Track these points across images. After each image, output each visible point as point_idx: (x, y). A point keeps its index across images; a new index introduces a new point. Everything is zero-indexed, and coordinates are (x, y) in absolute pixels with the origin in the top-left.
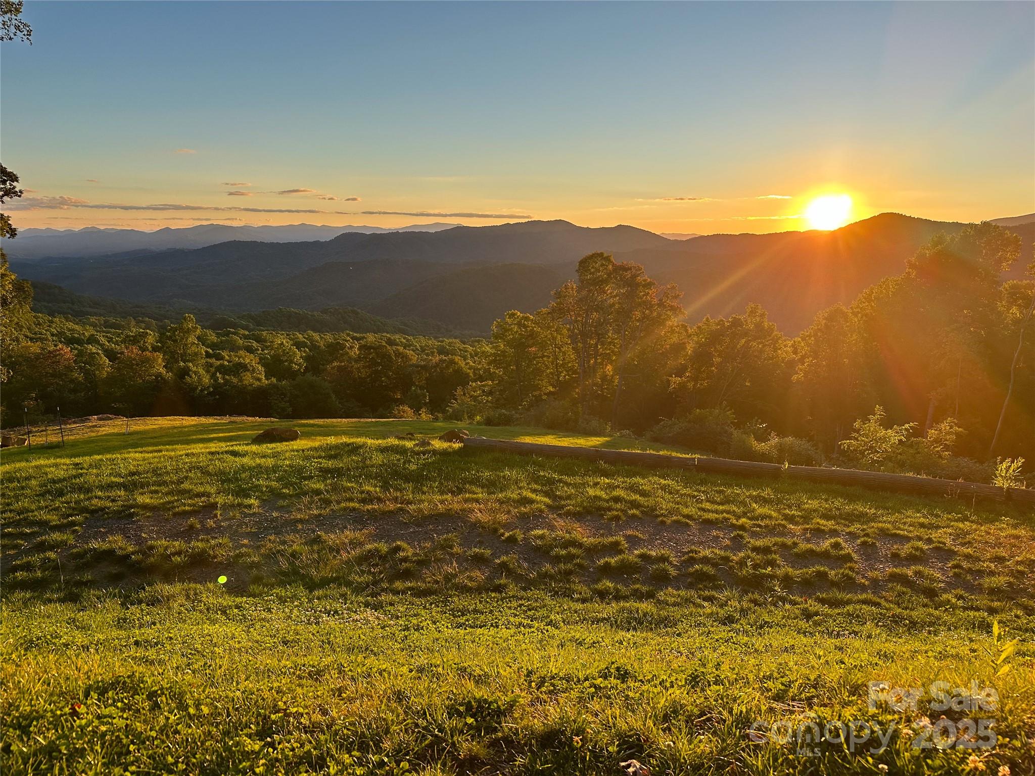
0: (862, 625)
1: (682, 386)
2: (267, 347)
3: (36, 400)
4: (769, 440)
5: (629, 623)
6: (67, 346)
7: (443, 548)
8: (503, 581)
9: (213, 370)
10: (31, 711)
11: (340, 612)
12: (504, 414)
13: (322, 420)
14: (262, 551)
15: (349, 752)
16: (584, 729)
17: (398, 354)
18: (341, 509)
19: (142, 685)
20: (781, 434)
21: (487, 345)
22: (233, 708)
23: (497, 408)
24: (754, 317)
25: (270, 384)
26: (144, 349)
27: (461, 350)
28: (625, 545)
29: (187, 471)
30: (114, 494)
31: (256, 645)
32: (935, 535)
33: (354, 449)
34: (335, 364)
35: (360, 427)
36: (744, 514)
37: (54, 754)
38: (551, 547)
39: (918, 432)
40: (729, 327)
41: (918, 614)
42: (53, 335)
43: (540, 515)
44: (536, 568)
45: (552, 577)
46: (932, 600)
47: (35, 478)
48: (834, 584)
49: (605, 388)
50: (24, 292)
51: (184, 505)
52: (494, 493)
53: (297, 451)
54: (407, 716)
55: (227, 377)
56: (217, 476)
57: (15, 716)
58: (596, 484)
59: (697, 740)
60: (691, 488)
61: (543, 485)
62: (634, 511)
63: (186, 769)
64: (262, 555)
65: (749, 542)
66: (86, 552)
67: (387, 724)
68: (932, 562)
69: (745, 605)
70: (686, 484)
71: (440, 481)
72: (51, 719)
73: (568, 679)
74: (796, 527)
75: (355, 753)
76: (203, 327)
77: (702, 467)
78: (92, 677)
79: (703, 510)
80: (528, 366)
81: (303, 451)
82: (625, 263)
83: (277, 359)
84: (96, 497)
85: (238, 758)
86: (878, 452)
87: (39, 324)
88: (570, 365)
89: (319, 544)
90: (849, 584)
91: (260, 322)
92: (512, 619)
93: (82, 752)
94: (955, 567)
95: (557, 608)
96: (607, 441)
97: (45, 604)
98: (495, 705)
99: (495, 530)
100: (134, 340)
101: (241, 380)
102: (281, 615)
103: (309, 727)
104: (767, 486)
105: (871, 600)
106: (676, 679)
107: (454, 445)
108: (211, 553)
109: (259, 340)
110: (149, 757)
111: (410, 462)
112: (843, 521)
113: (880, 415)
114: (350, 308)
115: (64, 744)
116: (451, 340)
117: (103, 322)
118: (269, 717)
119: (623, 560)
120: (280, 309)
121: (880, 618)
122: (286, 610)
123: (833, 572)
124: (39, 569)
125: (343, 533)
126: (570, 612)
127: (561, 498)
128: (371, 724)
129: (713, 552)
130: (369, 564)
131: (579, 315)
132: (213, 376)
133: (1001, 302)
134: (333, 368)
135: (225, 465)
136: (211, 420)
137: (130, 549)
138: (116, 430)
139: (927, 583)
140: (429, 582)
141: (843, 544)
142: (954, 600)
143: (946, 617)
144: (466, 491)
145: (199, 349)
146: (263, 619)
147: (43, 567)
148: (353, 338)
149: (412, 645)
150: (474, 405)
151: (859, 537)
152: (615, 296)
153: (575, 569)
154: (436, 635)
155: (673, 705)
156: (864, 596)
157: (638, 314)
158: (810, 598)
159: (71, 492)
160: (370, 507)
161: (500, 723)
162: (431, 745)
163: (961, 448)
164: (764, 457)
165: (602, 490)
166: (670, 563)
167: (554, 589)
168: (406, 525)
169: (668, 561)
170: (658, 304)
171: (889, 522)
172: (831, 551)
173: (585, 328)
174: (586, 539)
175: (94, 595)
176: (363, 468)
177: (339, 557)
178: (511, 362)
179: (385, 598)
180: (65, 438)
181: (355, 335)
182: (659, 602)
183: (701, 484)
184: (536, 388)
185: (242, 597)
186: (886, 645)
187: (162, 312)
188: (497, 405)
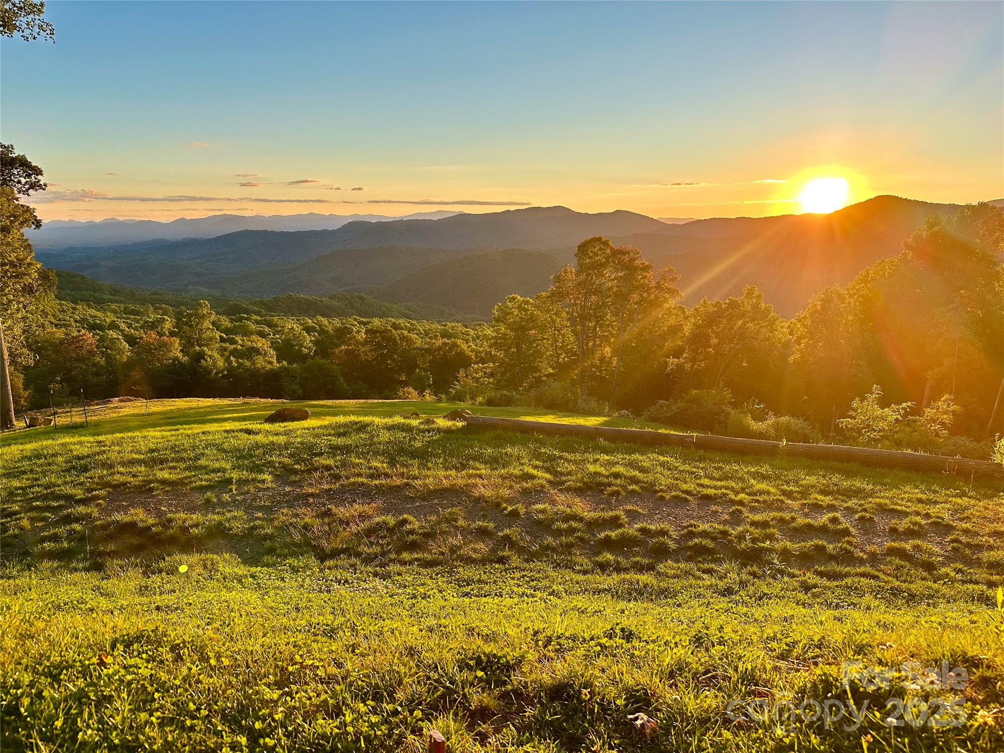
0: (860, 597)
1: (680, 367)
2: (278, 332)
3: (61, 383)
4: (766, 419)
5: (630, 594)
6: (90, 331)
7: (447, 521)
8: (506, 553)
9: (227, 354)
10: (61, 662)
11: (351, 581)
12: (506, 395)
13: (331, 401)
14: (276, 523)
15: (364, 702)
16: (592, 683)
17: (403, 338)
18: (350, 484)
19: (165, 639)
20: (777, 414)
21: (488, 329)
22: (252, 660)
23: (499, 389)
24: (751, 298)
25: (281, 367)
26: (161, 334)
27: (463, 334)
28: (624, 519)
29: (203, 448)
30: (135, 469)
31: (270, 611)
32: (933, 510)
33: (362, 427)
34: (343, 347)
35: (367, 408)
36: (743, 490)
37: (84, 700)
38: (553, 521)
39: (916, 411)
40: (727, 309)
41: (917, 587)
42: (76, 321)
43: (542, 490)
44: (538, 540)
45: (554, 550)
46: (930, 574)
47: (61, 455)
48: (832, 558)
49: (604, 370)
50: (49, 280)
51: (201, 480)
52: (496, 469)
53: (308, 429)
54: (419, 669)
55: (240, 361)
56: (232, 453)
57: (46, 666)
58: (596, 461)
59: (704, 695)
60: (689, 465)
61: (544, 461)
62: (634, 487)
63: (208, 716)
64: (275, 527)
65: (748, 517)
66: (109, 525)
67: (399, 676)
68: (931, 537)
69: (744, 577)
70: (685, 460)
71: (444, 458)
72: (80, 669)
73: (574, 638)
74: (794, 503)
75: (369, 702)
76: (217, 313)
77: (700, 445)
78: (118, 632)
79: (702, 486)
80: (528, 349)
81: (314, 428)
82: (623, 247)
83: (288, 343)
84: (118, 473)
85: (258, 706)
86: (875, 431)
87: (63, 311)
88: (569, 347)
89: (329, 517)
90: (847, 557)
91: (271, 308)
92: (515, 589)
93: (109, 699)
94: (953, 541)
95: (559, 579)
96: (606, 421)
97: (71, 572)
98: (505, 660)
99: (498, 505)
100: (153, 326)
101: (254, 364)
102: (294, 584)
103: (325, 679)
104: (765, 463)
105: (869, 573)
106: (680, 640)
107: (458, 424)
108: (227, 525)
109: (270, 325)
110: (173, 705)
111: (415, 439)
112: (840, 497)
113: (877, 394)
114: (356, 294)
115: (92, 691)
116: (453, 324)
117: (123, 309)
118: (287, 669)
119: (623, 534)
120: (291, 295)
121: (879, 591)
122: (299, 579)
123: (831, 546)
124: (65, 540)
125: (352, 506)
126: (572, 583)
127: (562, 474)
128: (384, 676)
129: (712, 526)
130: (378, 536)
131: (578, 298)
132: (227, 360)
133: (998, 282)
134: (341, 351)
135: (239, 442)
136: (226, 401)
137: (151, 521)
138: (136, 411)
139: (925, 557)
140: (435, 554)
141: (842, 519)
142: (953, 574)
143: (945, 590)
144: (469, 468)
145: (214, 334)
146: (277, 588)
147: (69, 538)
148: (360, 323)
149: (420, 612)
150: (476, 387)
151: (856, 512)
152: (613, 280)
153: (577, 542)
154: (443, 603)
155: (678, 663)
156: (862, 569)
157: (635, 297)
158: (809, 570)
159: (95, 468)
160: (377, 482)
161: (509, 677)
162: (443, 696)
163: (959, 427)
164: (760, 435)
165: (602, 466)
166: (670, 537)
167: (555, 561)
168: (412, 499)
169: (667, 535)
170: (655, 287)
171: (887, 498)
172: (829, 525)
173: (584, 311)
174: (586, 514)
175: (117, 565)
176: (371, 445)
177: (348, 529)
178: (511, 344)
179: (393, 568)
180: (89, 419)
181: (362, 319)
182: (659, 574)
183: (700, 460)
184: (536, 369)
185: (257, 567)
186: (886, 616)
187: (179, 299)
188: (498, 387)
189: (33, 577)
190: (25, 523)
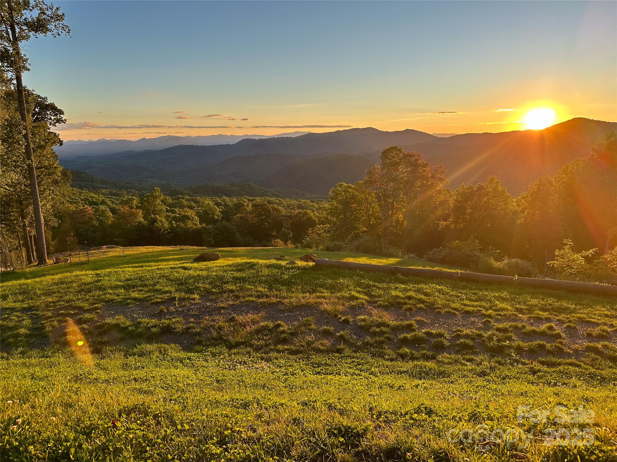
0: (569, 379)
1: (447, 227)
2: (200, 206)
3: (73, 237)
4: (503, 260)
5: (421, 374)
6: (90, 206)
7: (305, 325)
8: (342, 347)
9: (170, 219)
10: (91, 424)
11: (247, 363)
12: (337, 245)
13: (232, 248)
14: (202, 325)
15: (272, 456)
16: (412, 448)
17: (274, 209)
18: (245, 301)
19: (149, 410)
20: (510, 256)
21: (326, 203)
23: (333, 240)
24: (493, 184)
25: (202, 227)
26: (131, 208)
27: (311, 206)
28: (416, 326)
29: (158, 278)
30: (118, 291)
32: (615, 322)
33: (252, 266)
34: (238, 215)
35: (253, 252)
36: (491, 308)
37: (106, 451)
38: (370, 327)
40: (476, 191)
41: (606, 372)
42: (82, 200)
43: (363, 307)
44: (361, 339)
45: (371, 345)
47: (75, 282)
48: (550, 352)
49: (398, 229)
50: (67, 176)
51: (157, 298)
52: (334, 293)
53: (220, 267)
54: (303, 435)
55: (178, 223)
56: (175, 281)
57: (82, 427)
58: (396, 288)
59: (483, 457)
60: (456, 291)
61: (363, 288)
62: (421, 305)
64: (201, 328)
65: (494, 325)
66: (104, 325)
67: (292, 440)
68: (614, 340)
69: (493, 364)
70: (453, 288)
71: (302, 285)
72: (102, 429)
73: (395, 413)
74: (524, 316)
75: (275, 457)
76: (165, 195)
77: (462, 278)
78: (122, 405)
79: (465, 305)
80: (351, 216)
81: (223, 266)
82: (411, 152)
83: (206, 213)
84: (109, 293)
85: (209, 458)
87: (75, 194)
88: (376, 215)
89: (234, 322)
90: (559, 352)
91: (196, 191)
92: (348, 370)
93: (121, 450)
95: (376, 364)
96: (400, 261)
98: (356, 430)
99: (336, 316)
100: (126, 203)
101: (186, 225)
102: (214, 364)
103: (247, 439)
104: (505, 290)
105: (574, 363)
106: (463, 416)
107: (310, 264)
108: (173, 326)
109: (196, 202)
110: (158, 455)
111: (284, 273)
112: (554, 313)
114: (246, 183)
115: (110, 445)
116: (305, 201)
117: (109, 192)
118: (223, 432)
119: (415, 335)
120: (207, 184)
121: (581, 375)
122: (216, 361)
123: (549, 345)
125: (247, 315)
126: (384, 367)
127: (375, 296)
128: (283, 439)
129: (471, 331)
130: (263, 334)
131: (382, 184)
132: (170, 223)
134: (237, 218)
135: (179, 275)
136: (169, 248)
137: (128, 323)
138: (117, 254)
139: (611, 353)
140: (298, 346)
141: (555, 327)
144: (317, 292)
145: (162, 207)
146: (204, 366)
148: (249, 200)
150: (319, 239)
151: (565, 323)
152: (404, 173)
153: (385, 340)
154: (304, 379)
156: (569, 361)
157: (419, 183)
158: (535, 361)
159: (95, 290)
160: (262, 300)
161: (359, 442)
162: (320, 455)
164: (499, 271)
165: (400, 291)
166: (445, 338)
167: (373, 352)
168: (283, 311)
169: (443, 337)
170: (431, 177)
171: (585, 314)
172: (547, 331)
173: (386, 192)
174: (391, 322)
175: (109, 350)
176: (257, 277)
177: (245, 330)
178: (340, 213)
179: (273, 355)
180: (90, 258)
181: (249, 198)
182: (439, 362)
183: (463, 289)
184: (356, 228)
185: (191, 352)
186: (587, 392)
187: (141, 186)
188: (332, 239)
189: (61, 356)
190: (55, 323)
